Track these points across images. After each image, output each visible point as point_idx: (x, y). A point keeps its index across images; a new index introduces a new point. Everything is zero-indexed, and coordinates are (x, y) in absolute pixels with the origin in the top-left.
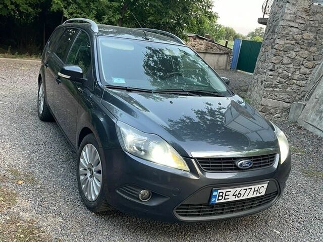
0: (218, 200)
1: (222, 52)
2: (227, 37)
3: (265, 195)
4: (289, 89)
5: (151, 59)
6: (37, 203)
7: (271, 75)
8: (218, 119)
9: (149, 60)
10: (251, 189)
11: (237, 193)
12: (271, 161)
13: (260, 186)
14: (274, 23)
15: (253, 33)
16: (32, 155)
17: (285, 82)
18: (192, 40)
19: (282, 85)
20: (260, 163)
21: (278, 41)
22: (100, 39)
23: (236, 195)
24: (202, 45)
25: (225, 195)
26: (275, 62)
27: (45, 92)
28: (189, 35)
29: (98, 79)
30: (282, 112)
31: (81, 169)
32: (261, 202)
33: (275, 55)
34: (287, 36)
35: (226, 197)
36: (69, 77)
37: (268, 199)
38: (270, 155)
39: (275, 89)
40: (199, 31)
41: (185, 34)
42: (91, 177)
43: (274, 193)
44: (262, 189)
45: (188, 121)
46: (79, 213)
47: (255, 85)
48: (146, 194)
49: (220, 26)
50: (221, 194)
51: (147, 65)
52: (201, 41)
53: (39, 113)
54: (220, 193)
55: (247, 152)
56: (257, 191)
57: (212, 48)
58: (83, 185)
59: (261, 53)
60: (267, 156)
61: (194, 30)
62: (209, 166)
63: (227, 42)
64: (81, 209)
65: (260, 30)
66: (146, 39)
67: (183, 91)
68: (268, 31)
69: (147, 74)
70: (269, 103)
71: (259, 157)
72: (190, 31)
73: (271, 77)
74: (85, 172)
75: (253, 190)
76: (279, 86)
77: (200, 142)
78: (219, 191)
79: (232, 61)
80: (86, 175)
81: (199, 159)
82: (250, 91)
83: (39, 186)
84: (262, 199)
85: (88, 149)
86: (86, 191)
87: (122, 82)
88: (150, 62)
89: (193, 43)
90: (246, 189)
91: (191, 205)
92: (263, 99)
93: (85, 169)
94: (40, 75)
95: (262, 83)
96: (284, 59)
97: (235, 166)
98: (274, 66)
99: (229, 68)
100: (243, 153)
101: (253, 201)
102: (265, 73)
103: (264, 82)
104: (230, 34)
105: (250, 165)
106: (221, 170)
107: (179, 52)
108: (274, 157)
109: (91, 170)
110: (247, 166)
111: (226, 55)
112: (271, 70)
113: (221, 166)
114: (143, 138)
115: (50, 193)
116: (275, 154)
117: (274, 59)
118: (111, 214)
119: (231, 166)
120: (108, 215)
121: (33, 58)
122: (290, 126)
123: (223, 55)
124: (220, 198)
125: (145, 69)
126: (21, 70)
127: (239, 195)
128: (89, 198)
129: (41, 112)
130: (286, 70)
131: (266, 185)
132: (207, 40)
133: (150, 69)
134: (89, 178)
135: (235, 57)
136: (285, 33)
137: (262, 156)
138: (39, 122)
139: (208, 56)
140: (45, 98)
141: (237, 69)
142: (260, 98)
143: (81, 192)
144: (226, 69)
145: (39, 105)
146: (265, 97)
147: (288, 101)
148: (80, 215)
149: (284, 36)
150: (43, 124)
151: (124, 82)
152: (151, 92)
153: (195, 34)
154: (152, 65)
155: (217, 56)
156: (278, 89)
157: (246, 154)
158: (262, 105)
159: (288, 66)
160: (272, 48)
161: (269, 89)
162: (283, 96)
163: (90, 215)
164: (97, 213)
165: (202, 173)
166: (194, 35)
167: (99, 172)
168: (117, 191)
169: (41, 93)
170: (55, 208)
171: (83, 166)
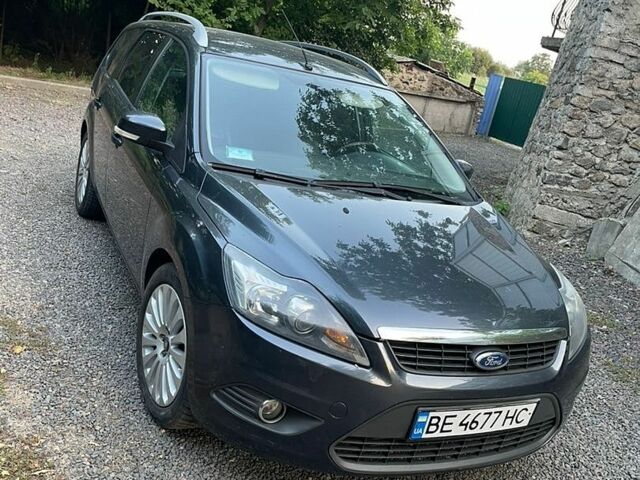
0: (428, 432)
1: (461, 98)
2: (474, 70)
3: (528, 426)
4: (593, 190)
5: (314, 107)
6: (47, 400)
7: (559, 159)
8: (439, 247)
9: (309, 109)
10: (501, 412)
11: (470, 420)
12: (547, 356)
13: (520, 408)
14: (575, 52)
15: (527, 63)
16: (51, 290)
17: (587, 174)
18: (404, 70)
19: (579, 179)
20: (525, 360)
21: (579, 89)
22: (209, 61)
23: (466, 425)
24: (422, 81)
25: (444, 424)
26: (570, 133)
27: (91, 159)
28: (398, 58)
29: (196, 148)
30: (575, 235)
31: (145, 335)
32: (518, 439)
33: (571, 118)
34: (600, 79)
35: (446, 428)
36: (135, 138)
37: (535, 434)
38: (547, 343)
39: (565, 188)
40: (420, 52)
41: (390, 56)
42: (164, 354)
43: (548, 422)
44: (523, 413)
45: (377, 248)
46: (132, 428)
47: (524, 175)
48: (274, 408)
49: (463, 46)
50: (435, 421)
51: (304, 118)
52: (422, 74)
53: (77, 200)
54: (432, 418)
55: (497, 334)
56: (512, 418)
57: (442, 89)
58: (147, 366)
59: (541, 110)
60: (541, 344)
61: (410, 51)
62: (414, 360)
63: (474, 80)
64: (138, 419)
65: (543, 59)
66: (307, 68)
67: (374, 187)
68: (560, 65)
69: (304, 138)
70: (551, 214)
71: (524, 346)
72: (402, 51)
73: (560, 162)
74: (153, 342)
75: (503, 415)
76: (573, 181)
77: (398, 303)
78: (432, 414)
79: (481, 118)
80: (155, 347)
81: (393, 342)
82: (511, 185)
83: (56, 361)
84: (521, 433)
85: (163, 294)
86: (152, 382)
87: (246, 158)
88: (311, 114)
89: (405, 75)
90: (490, 414)
91: (370, 439)
92: (538, 205)
93: (153, 336)
94: (84, 122)
95: (539, 171)
96: (589, 127)
97: (471, 362)
98: (567, 140)
99: (473, 132)
100: (489, 336)
101: (503, 437)
102: (548, 152)
103: (543, 172)
104: (480, 62)
105: (503, 362)
106: (439, 369)
107: (372, 98)
108: (554, 348)
109: (165, 339)
110: (496, 365)
111: (469, 106)
112: (560, 148)
113: (440, 362)
114: (278, 286)
115: (77, 379)
116: (557, 342)
117: (568, 126)
118: (199, 436)
119: (463, 362)
120: (193, 437)
121: (82, 82)
122: (589, 267)
123: (463, 105)
124: (433, 428)
125: (300, 127)
126: (54, 104)
127: (474, 425)
128: (157, 398)
129: (81, 199)
130: (590, 151)
131: (532, 407)
132: (433, 72)
133: (310, 129)
134: (160, 357)
135: (487, 111)
136: (596, 73)
137: (531, 345)
138: (76, 218)
139: (432, 104)
140: (90, 171)
141: (490, 135)
142: (531, 203)
143: (142, 383)
144: (466, 135)
145: (78, 184)
146: (542, 203)
147: (589, 214)
148: (135, 433)
149: (594, 79)
150: (83, 223)
151: (251, 159)
152: (306, 185)
153: (411, 57)
154: (315, 120)
155: (451, 107)
156: (570, 189)
157: (496, 339)
158: (534, 217)
159: (597, 142)
160: (567, 102)
161: (552, 187)
162: (580, 203)
163: (155, 434)
164: (171, 432)
165: (399, 374)
166: (410, 60)
167: (180, 347)
168: (214, 396)
169: (84, 159)
170: (84, 414)
171: (150, 329)
